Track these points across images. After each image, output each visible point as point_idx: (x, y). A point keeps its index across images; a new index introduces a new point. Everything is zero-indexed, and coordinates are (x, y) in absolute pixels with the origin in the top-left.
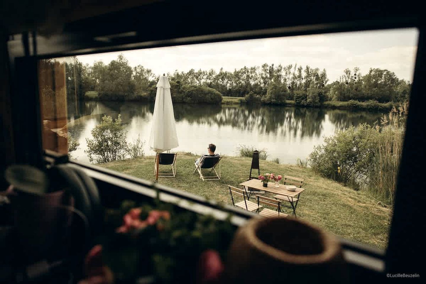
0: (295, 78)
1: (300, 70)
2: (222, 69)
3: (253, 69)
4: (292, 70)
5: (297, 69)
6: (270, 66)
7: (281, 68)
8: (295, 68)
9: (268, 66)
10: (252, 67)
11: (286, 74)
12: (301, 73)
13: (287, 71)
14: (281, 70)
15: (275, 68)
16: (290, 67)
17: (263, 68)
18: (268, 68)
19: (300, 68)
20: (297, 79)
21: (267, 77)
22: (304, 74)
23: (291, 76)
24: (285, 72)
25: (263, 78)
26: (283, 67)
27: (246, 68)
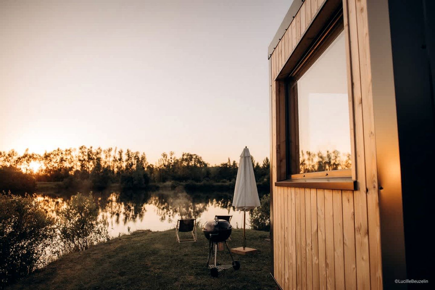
0: (115, 161)
1: (121, 153)
2: (27, 150)
3: (69, 151)
4: (112, 153)
5: (117, 152)
6: (88, 148)
7: (101, 150)
8: (115, 151)
9: (86, 148)
10: (66, 149)
11: (106, 156)
12: (122, 156)
13: (107, 153)
14: (100, 153)
15: (94, 151)
16: (110, 150)
17: (80, 151)
18: (87, 150)
19: (120, 151)
20: (117, 161)
21: (84, 160)
22: (125, 157)
23: (112, 159)
24: (105, 155)
25: (80, 160)
26: (103, 150)
27: (60, 149)
